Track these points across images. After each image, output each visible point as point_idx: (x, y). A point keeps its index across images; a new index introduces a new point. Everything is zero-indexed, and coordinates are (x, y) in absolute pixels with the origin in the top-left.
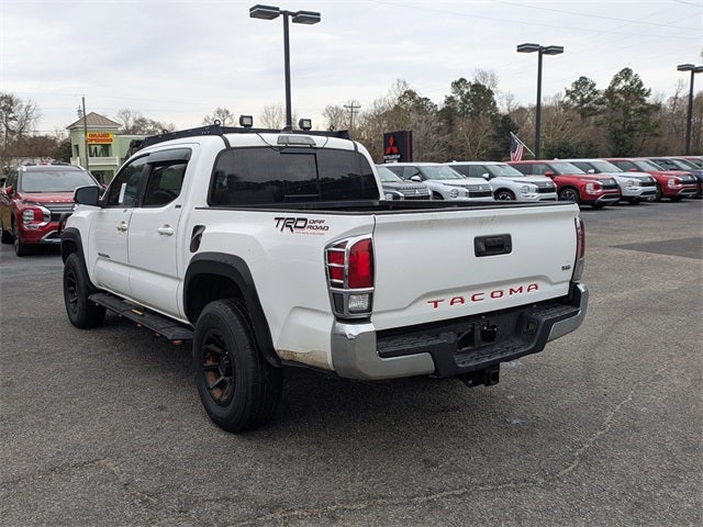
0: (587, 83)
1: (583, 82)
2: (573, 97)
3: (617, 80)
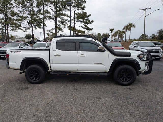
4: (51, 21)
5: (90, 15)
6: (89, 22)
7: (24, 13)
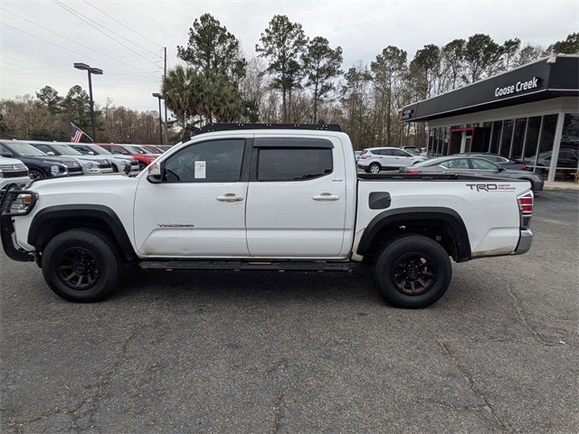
0: (51, 91)
1: (47, 90)
2: (43, 99)
3: (72, 92)
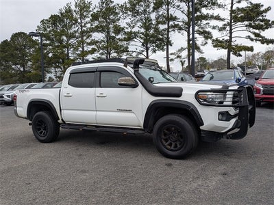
4: (183, 34)
5: (269, 9)
6: (268, 25)
7: (133, 27)
